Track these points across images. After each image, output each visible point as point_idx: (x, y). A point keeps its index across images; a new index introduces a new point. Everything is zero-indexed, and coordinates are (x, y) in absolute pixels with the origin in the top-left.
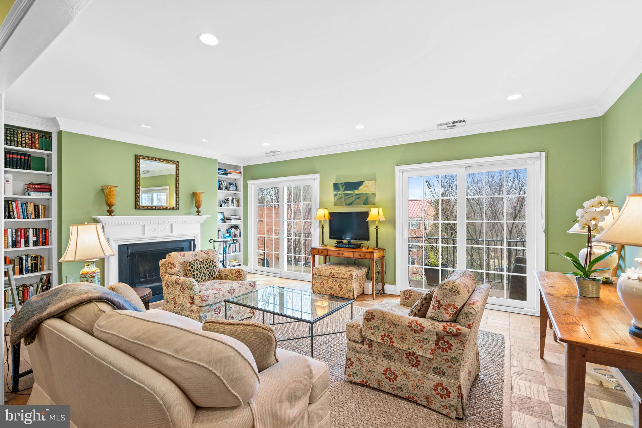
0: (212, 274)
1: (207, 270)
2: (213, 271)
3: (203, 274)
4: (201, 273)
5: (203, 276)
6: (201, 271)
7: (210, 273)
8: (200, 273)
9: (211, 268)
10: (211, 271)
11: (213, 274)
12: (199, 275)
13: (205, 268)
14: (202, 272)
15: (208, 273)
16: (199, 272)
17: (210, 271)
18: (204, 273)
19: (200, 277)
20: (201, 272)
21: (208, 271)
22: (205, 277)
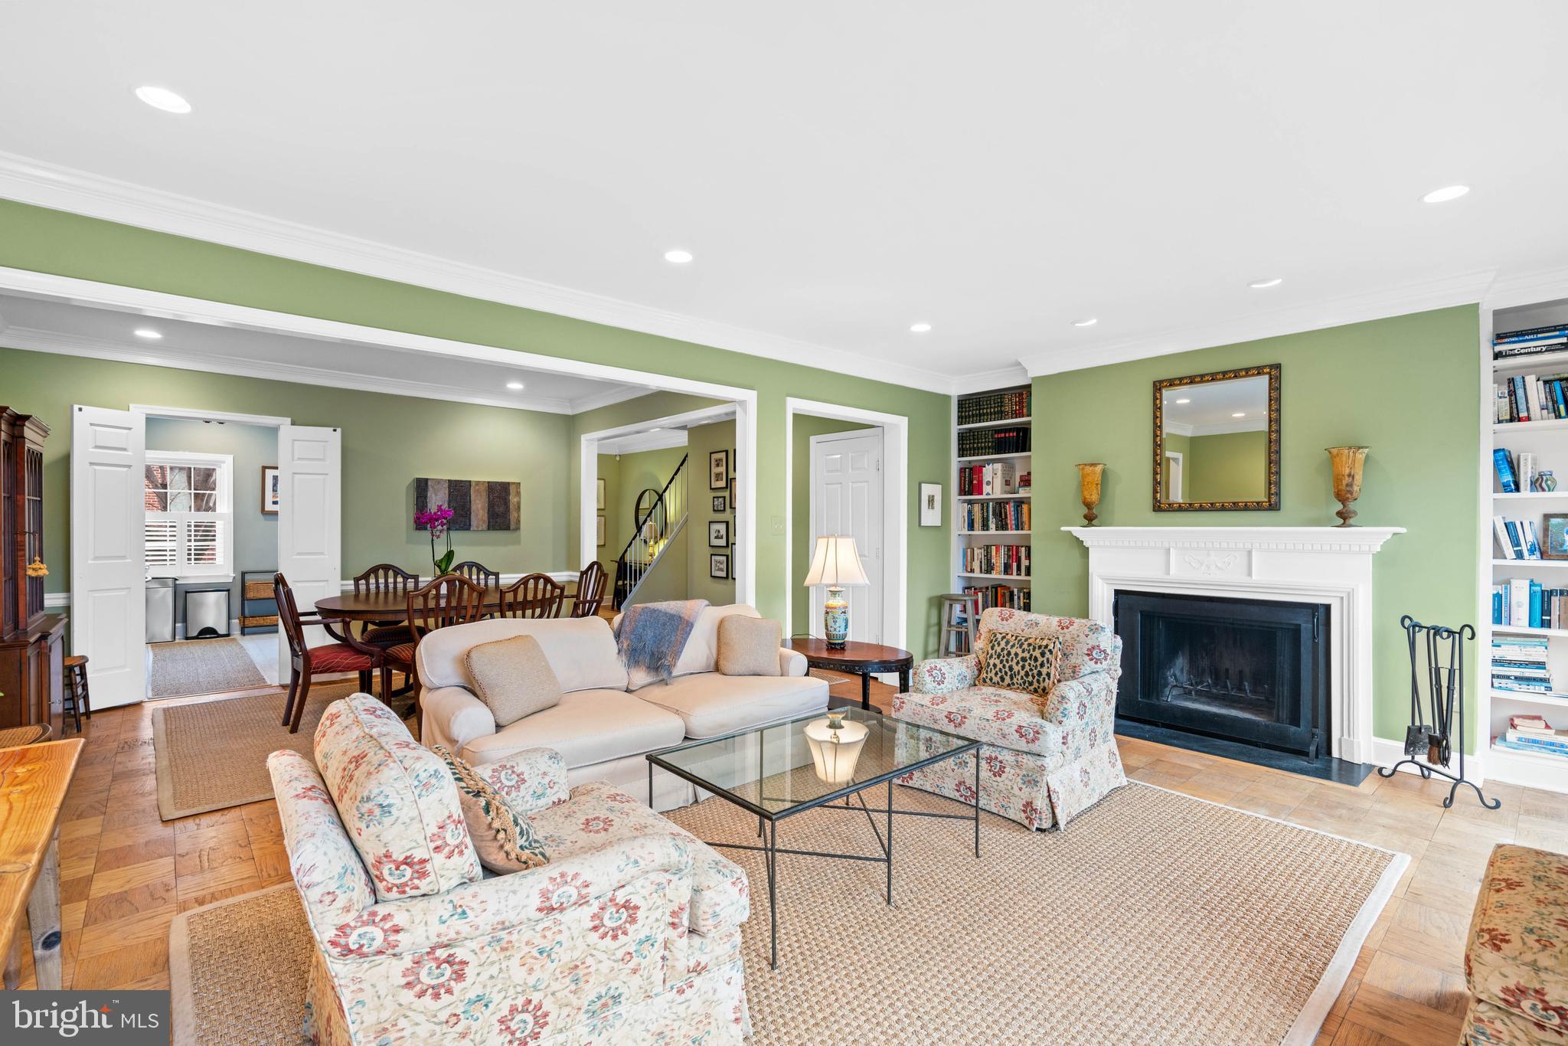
0: (1030, 679)
1: (1021, 663)
2: (1035, 672)
3: (1007, 669)
4: (1004, 666)
5: (1006, 673)
6: (1007, 661)
7: (1027, 675)
8: (1001, 666)
9: (1032, 663)
10: (1031, 670)
11: (1035, 681)
12: (997, 669)
13: (1019, 658)
14: (1007, 665)
15: (1022, 673)
16: (1002, 662)
17: (1027, 668)
18: (1011, 668)
19: (1000, 674)
20: (1005, 662)
21: (1023, 667)
22: (1012, 678)
